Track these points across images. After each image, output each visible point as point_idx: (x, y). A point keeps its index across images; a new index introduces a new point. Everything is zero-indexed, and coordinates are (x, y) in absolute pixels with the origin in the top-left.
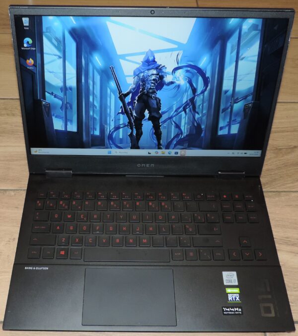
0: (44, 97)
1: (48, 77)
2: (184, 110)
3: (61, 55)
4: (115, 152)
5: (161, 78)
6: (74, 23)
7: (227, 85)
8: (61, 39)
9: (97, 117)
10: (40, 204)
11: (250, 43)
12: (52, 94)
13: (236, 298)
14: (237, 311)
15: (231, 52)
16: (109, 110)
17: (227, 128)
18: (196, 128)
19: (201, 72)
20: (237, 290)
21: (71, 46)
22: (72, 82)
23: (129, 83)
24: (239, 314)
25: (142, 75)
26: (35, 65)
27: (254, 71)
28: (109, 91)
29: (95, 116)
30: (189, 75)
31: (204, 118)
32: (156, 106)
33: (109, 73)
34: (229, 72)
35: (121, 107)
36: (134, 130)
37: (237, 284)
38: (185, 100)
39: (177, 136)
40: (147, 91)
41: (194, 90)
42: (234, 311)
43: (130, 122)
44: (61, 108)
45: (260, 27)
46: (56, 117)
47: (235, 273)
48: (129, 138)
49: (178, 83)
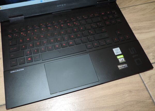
4: (45, 1)
10: (10, 37)
13: (123, 60)
14: (125, 66)
20: (122, 56)
37: (121, 53)
42: (124, 66)
47: (118, 48)
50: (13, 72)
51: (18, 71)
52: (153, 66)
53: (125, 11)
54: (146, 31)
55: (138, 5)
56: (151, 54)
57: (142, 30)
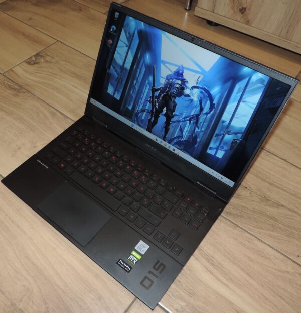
0: (109, 68)
1: (116, 56)
2: (190, 120)
3: (128, 45)
4: (136, 127)
5: (183, 89)
6: (143, 27)
7: (226, 117)
8: (132, 34)
9: (134, 96)
10: (75, 133)
11: (254, 92)
12: (114, 68)
14: (127, 268)
15: (237, 93)
16: (142, 95)
17: (215, 151)
18: (193, 139)
19: (211, 98)
20: (139, 257)
21: (136, 41)
22: (128, 66)
23: (162, 82)
24: (126, 271)
25: (171, 81)
26: (112, 45)
27: (250, 116)
28: (147, 82)
29: (133, 95)
30: (201, 95)
31: (201, 134)
32: (172, 108)
33: (152, 70)
34: (231, 107)
35: (151, 97)
36: (153, 118)
38: (192, 113)
39: (178, 137)
40: (170, 94)
41: (201, 109)
42: (125, 267)
43: (152, 111)
44: (116, 80)
45: (266, 83)
46: (111, 84)
47: (148, 247)
48: (147, 122)
49: (192, 98)
52: (155, 310)
56: (183, 304)
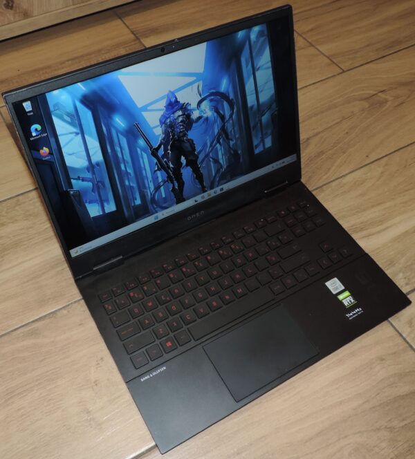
0: (71, 186)
1: (70, 161)
2: (218, 141)
3: (78, 131)
4: (162, 215)
5: (188, 116)
6: (83, 88)
7: (251, 100)
8: (74, 113)
9: (134, 184)
10: (110, 308)
11: (261, 52)
12: (78, 178)
13: (350, 301)
14: (358, 312)
15: (247, 66)
16: (144, 172)
17: (262, 144)
18: (233, 156)
19: (224, 96)
20: (347, 293)
21: (87, 116)
22: (97, 156)
23: (158, 132)
25: (168, 121)
26: (51, 153)
27: (272, 78)
28: (139, 150)
29: (131, 184)
30: (214, 103)
31: (239, 142)
32: (190, 149)
33: (135, 131)
34: (249, 86)
35: (156, 164)
36: (175, 182)
37: (343, 288)
38: (216, 131)
39: (217, 172)
40: (178, 137)
41: (222, 117)
43: (169, 177)
44: (93, 190)
45: (266, 32)
46: (90, 203)
47: (336, 279)
48: (172, 194)
49: (205, 115)
50: (146, 378)
51: (154, 374)
52: (411, 299)
53: (323, 194)
54: (378, 229)
55: (347, 174)
56: (401, 275)
57: (369, 230)
